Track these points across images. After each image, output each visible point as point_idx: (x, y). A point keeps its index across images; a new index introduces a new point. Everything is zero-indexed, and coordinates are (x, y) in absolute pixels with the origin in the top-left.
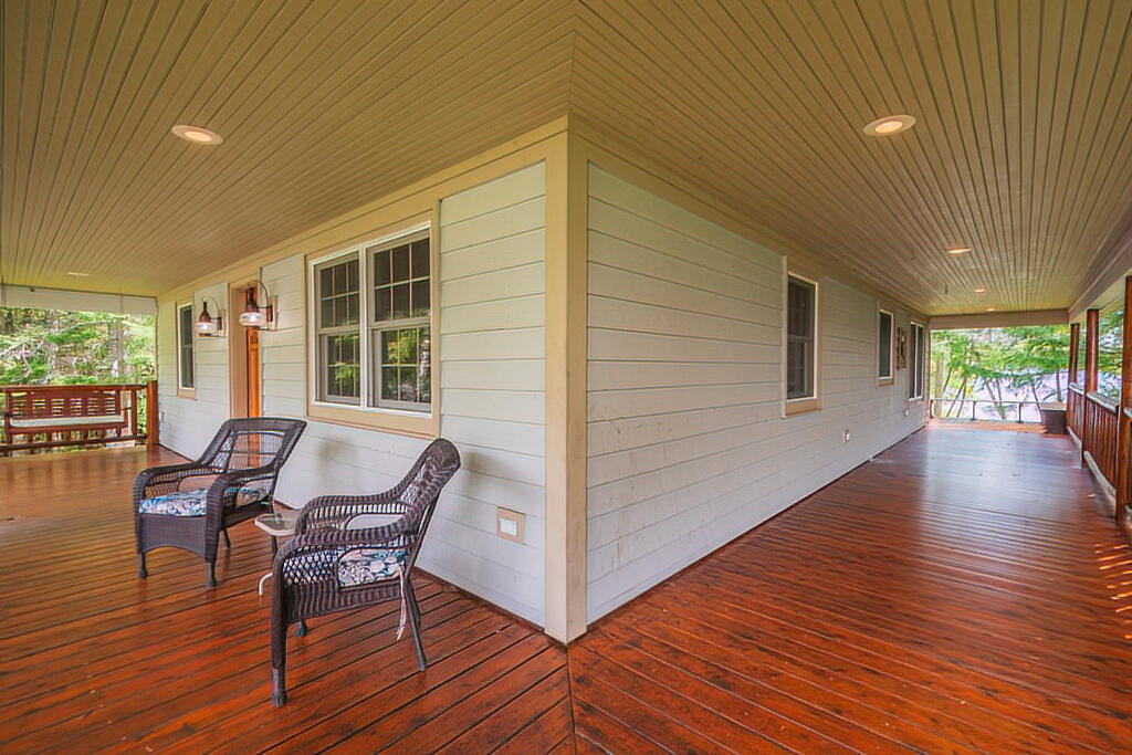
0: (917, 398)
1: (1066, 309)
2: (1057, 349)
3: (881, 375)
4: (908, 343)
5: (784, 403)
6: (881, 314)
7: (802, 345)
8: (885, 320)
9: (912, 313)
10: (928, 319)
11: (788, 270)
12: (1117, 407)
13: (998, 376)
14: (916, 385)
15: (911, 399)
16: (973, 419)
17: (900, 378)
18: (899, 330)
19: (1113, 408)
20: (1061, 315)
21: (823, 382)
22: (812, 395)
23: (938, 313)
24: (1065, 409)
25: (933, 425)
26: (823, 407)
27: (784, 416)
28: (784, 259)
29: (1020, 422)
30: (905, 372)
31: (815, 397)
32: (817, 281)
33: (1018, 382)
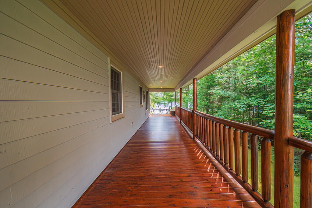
0: (148, 110)
1: (174, 88)
2: (171, 97)
3: (140, 104)
4: (146, 95)
5: (110, 117)
6: (140, 86)
7: (118, 94)
8: (141, 88)
9: (146, 87)
10: (149, 89)
11: (110, 63)
12: (192, 111)
13: (161, 103)
14: (147, 107)
15: (146, 110)
16: (158, 114)
17: (144, 104)
18: (143, 91)
19: (191, 111)
20: (173, 90)
21: (125, 107)
22: (122, 113)
23: (151, 88)
24: (174, 110)
25: (151, 116)
26: (125, 116)
27: (111, 123)
28: (109, 59)
29: (166, 114)
30: (145, 102)
31: (123, 113)
32: (122, 71)
33: (165, 104)
